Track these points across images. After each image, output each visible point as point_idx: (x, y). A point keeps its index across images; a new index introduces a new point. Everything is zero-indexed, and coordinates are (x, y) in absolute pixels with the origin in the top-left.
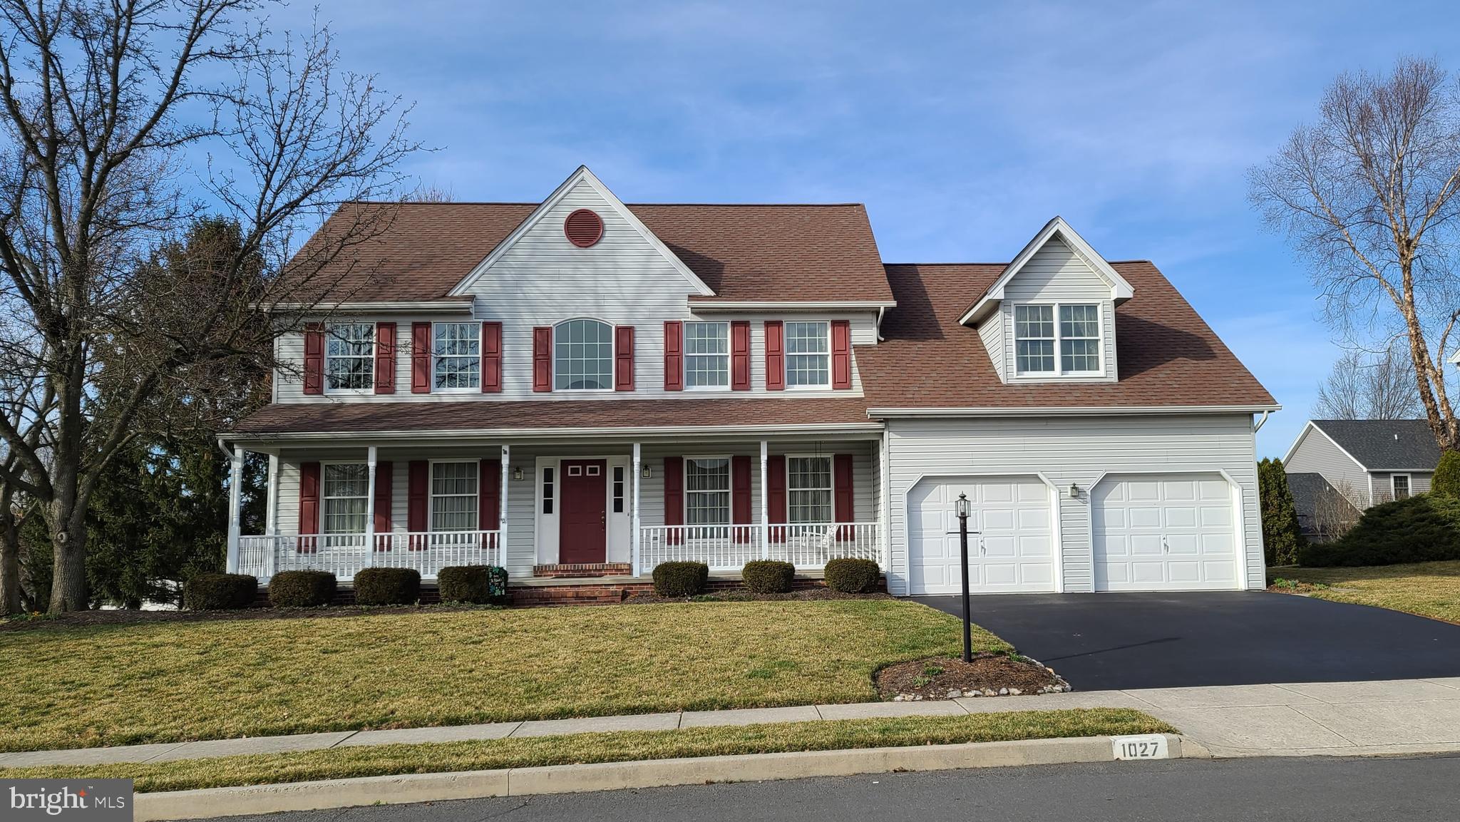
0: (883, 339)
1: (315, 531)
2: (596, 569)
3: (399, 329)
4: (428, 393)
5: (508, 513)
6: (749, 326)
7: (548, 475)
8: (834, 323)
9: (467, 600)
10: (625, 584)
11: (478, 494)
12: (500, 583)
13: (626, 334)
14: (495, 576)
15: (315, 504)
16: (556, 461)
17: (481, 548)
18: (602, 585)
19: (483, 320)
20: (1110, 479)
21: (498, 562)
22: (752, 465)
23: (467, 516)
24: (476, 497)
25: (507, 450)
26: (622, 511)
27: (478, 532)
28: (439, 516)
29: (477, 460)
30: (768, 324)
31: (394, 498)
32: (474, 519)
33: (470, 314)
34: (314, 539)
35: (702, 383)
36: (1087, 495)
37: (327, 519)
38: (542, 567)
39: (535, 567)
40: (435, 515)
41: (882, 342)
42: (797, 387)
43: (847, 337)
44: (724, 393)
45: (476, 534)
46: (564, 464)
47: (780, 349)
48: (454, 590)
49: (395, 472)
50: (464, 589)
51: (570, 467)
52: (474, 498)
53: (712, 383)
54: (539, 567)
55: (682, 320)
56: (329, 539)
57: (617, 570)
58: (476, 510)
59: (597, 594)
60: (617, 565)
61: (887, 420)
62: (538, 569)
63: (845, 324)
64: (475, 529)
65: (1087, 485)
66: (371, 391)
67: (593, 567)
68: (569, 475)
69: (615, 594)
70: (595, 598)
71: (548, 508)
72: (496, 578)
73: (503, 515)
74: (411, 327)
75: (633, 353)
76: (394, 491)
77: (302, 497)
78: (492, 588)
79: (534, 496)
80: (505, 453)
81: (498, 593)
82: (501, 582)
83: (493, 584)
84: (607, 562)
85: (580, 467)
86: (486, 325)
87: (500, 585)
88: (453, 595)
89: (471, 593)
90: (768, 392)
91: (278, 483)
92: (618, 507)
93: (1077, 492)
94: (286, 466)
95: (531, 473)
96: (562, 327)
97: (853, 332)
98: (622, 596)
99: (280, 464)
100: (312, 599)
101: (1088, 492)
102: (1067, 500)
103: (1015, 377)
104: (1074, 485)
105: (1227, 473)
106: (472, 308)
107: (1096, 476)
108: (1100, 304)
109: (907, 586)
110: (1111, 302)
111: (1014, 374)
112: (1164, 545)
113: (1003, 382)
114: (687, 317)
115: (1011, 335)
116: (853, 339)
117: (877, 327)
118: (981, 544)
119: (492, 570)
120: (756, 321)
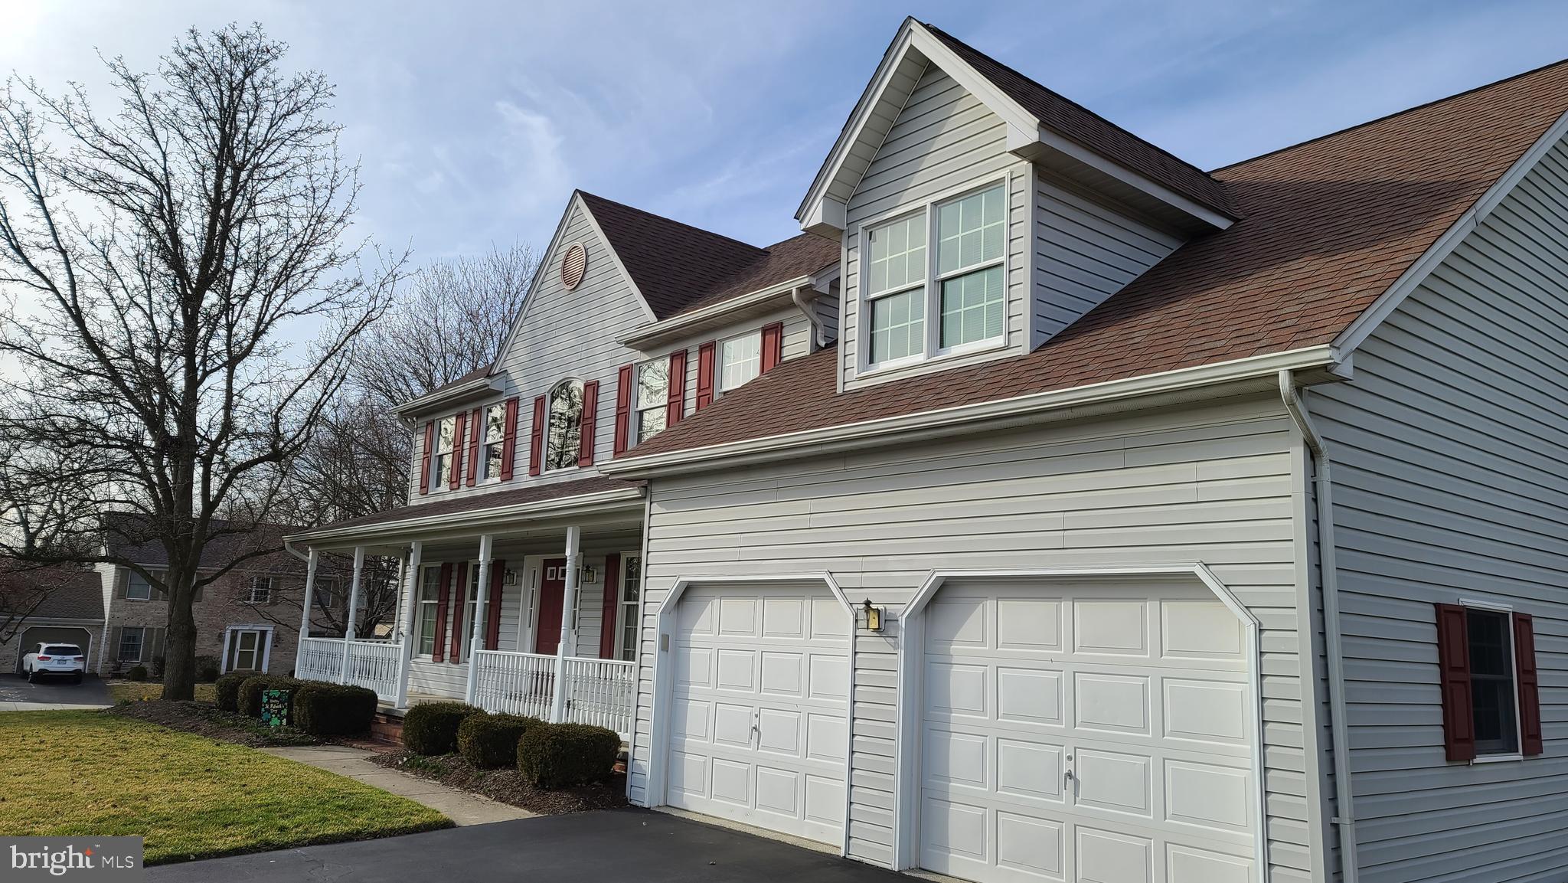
0: (824, 345)
3: (468, 418)
4: (475, 485)
8: (765, 331)
13: (592, 393)
14: (271, 701)
16: (539, 561)
19: (508, 397)
20: (940, 596)
30: (702, 350)
33: (502, 392)
36: (899, 629)
41: (822, 349)
43: (779, 347)
46: (546, 565)
55: (635, 362)
61: (648, 485)
63: (776, 328)
65: (904, 603)
68: (548, 578)
72: (274, 703)
75: (595, 415)
78: (267, 716)
79: (520, 605)
81: (275, 722)
82: (282, 709)
83: (268, 711)
85: (555, 568)
87: (279, 712)
93: (883, 624)
95: (520, 576)
97: (786, 341)
101: (902, 622)
102: (871, 642)
103: (856, 376)
104: (868, 603)
105: (1214, 577)
106: (495, 385)
107: (924, 584)
108: (1007, 182)
109: (647, 788)
110: (1025, 167)
111: (855, 370)
112: (1069, 775)
113: (839, 391)
114: (641, 357)
115: (855, 294)
116: (785, 352)
117: (814, 326)
118: (755, 722)
119: (269, 693)
120: (693, 346)
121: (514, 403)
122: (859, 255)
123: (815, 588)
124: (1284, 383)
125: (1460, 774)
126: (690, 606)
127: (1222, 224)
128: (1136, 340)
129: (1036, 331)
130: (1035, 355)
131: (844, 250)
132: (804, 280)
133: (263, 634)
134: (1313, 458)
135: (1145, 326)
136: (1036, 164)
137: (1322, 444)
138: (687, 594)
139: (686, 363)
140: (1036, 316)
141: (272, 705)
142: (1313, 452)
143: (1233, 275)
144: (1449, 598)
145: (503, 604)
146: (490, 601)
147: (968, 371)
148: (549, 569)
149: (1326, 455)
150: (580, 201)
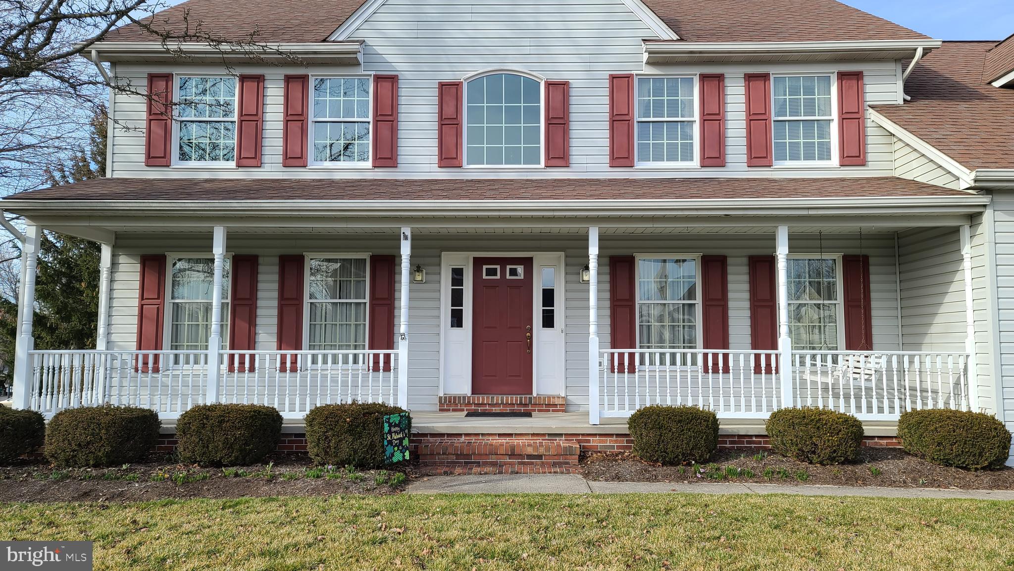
0: (909, 98)
1: (158, 345)
2: (521, 404)
3: (268, 84)
4: (305, 166)
5: (409, 325)
6: (723, 81)
7: (457, 276)
8: (842, 76)
9: (349, 464)
10: (578, 435)
11: (367, 300)
12: (401, 440)
13: (559, 92)
14: (393, 429)
15: (158, 308)
16: (468, 258)
17: (371, 371)
18: (544, 435)
19: (373, 73)
21: (396, 399)
22: (729, 268)
23: (353, 327)
24: (365, 303)
25: (408, 233)
26: (553, 326)
27: (367, 351)
28: (318, 327)
29: (366, 256)
30: (749, 78)
31: (260, 303)
32: (362, 332)
33: (358, 64)
34: (156, 357)
35: (658, 158)
37: (176, 330)
38: (450, 398)
39: (440, 398)
40: (312, 327)
41: (908, 101)
42: (789, 164)
43: (860, 94)
44: (688, 170)
45: (364, 355)
46: (478, 263)
47: (766, 111)
48: (329, 447)
49: (261, 269)
50: (344, 445)
51: (485, 267)
52: (362, 305)
53: (672, 157)
54: (445, 398)
55: (634, 73)
56: (176, 357)
57: (549, 405)
58: (365, 321)
59: (542, 451)
60: (549, 397)
62: (445, 401)
63: (858, 77)
64: (364, 349)
66: (232, 164)
67: (516, 400)
68: (484, 277)
69: (568, 452)
70: (540, 457)
71: (457, 320)
72: (395, 432)
73: (403, 329)
74: (283, 81)
75: (568, 117)
76: (260, 294)
77: (142, 299)
78: (389, 450)
79: (440, 305)
80: (406, 238)
81: (398, 457)
82: (404, 438)
83: (390, 442)
84: (535, 394)
85: (498, 267)
86: (378, 79)
87: (401, 443)
88: (326, 453)
89: (355, 452)
90: (750, 169)
91: (112, 281)
92: (548, 321)
94: (122, 259)
95: (435, 274)
96: (475, 82)
97: (868, 88)
98: (580, 456)
99: (114, 256)
100: (107, 455)
114: (644, 69)
119: (389, 419)
120: (735, 72)
121: (388, 83)
139: (724, 86)
141: (393, 434)
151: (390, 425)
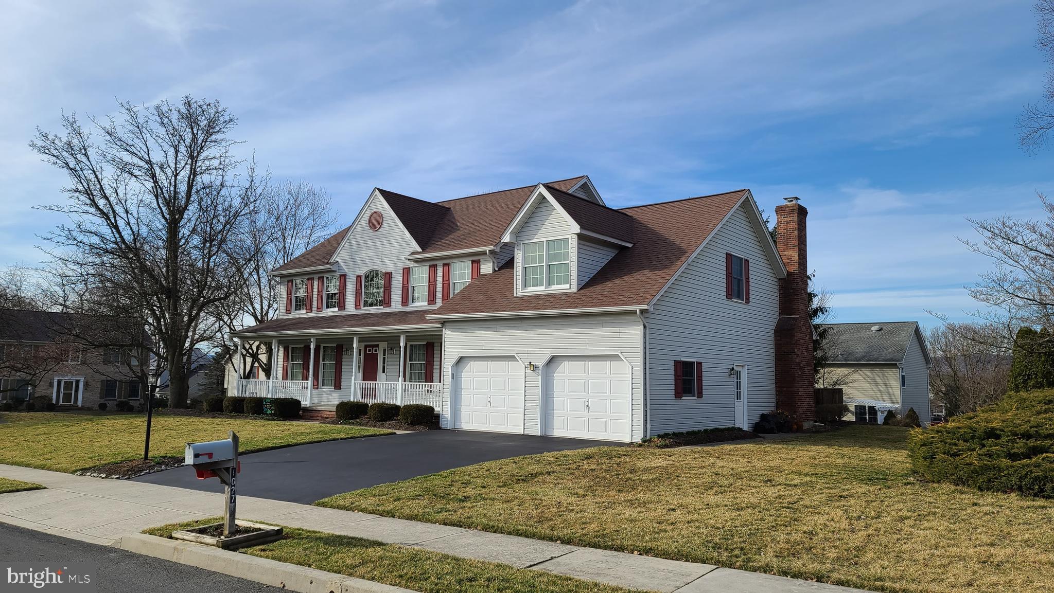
1: (287, 379)
3: (315, 281)
4: (361, 309)
6: (436, 267)
8: (473, 262)
13: (388, 276)
15: (287, 365)
20: (552, 360)
26: (384, 372)
29: (335, 345)
30: (444, 266)
33: (336, 271)
35: (416, 301)
36: (539, 370)
40: (324, 372)
41: (497, 271)
43: (479, 269)
46: (366, 347)
47: (449, 280)
52: (335, 364)
53: (422, 300)
55: (410, 266)
58: (335, 370)
61: (444, 323)
63: (478, 262)
65: (541, 362)
66: (335, 309)
68: (367, 352)
74: (318, 279)
75: (391, 287)
85: (371, 348)
86: (341, 276)
91: (277, 356)
92: (384, 370)
93: (535, 368)
94: (280, 348)
96: (366, 274)
97: (482, 267)
99: (278, 347)
101: (541, 368)
102: (530, 373)
103: (521, 291)
104: (530, 363)
105: (623, 355)
106: (334, 268)
107: (547, 357)
108: (570, 239)
109: (449, 423)
110: (576, 237)
111: (520, 289)
112: (587, 406)
113: (515, 295)
114: (412, 264)
115: (520, 265)
116: (482, 271)
117: (494, 263)
118: (489, 399)
120: (440, 264)
121: (343, 277)
122: (521, 253)
123: (512, 358)
124: (638, 312)
125: (678, 401)
126: (461, 364)
127: (630, 245)
128: (606, 293)
129: (578, 284)
130: (579, 292)
131: (515, 250)
132: (492, 248)
133: (78, 382)
134: (645, 328)
135: (608, 286)
136: (578, 236)
137: (647, 324)
138: (461, 360)
139: (437, 270)
140: (578, 280)
142: (645, 327)
143: (630, 272)
144: (678, 359)
145: (343, 363)
146: (336, 362)
147: (558, 295)
148: (368, 348)
149: (648, 328)
150: (377, 192)
151: (266, 402)
